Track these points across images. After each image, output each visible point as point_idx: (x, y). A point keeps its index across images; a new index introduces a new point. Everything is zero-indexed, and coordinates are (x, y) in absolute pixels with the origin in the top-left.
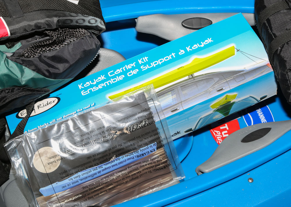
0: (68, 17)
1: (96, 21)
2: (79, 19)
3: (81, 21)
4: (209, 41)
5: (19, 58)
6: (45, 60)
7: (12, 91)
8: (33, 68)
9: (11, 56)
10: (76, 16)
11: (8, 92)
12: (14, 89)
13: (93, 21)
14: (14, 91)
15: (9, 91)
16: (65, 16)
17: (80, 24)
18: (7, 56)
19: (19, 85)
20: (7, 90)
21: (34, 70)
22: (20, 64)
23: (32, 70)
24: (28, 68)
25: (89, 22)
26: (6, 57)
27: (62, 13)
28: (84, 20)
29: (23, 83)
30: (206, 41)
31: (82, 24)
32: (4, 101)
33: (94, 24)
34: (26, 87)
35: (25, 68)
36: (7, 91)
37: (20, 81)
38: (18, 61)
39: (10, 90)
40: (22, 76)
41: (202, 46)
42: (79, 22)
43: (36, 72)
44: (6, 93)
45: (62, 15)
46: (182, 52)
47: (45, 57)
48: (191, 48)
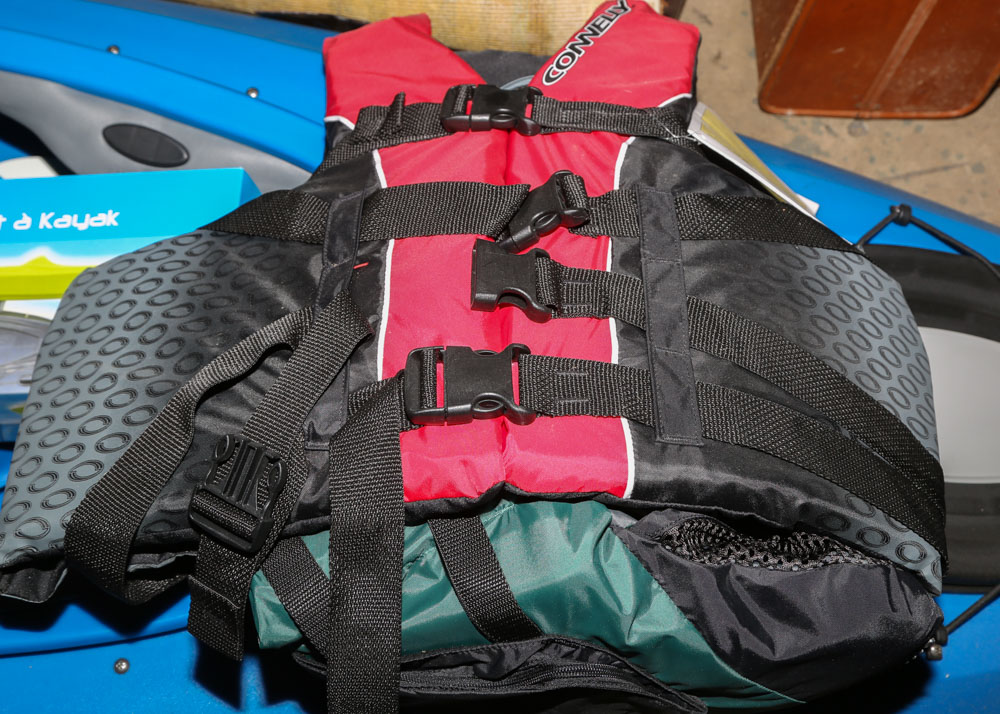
0: (842, 506)
1: (923, 556)
2: (871, 529)
3: (875, 539)
4: (109, 219)
5: (652, 546)
6: (733, 591)
7: (583, 658)
8: (687, 599)
9: (629, 528)
10: (868, 516)
11: (568, 655)
12: (590, 650)
13: (911, 553)
14: (586, 660)
15: (573, 652)
16: (834, 499)
17: (868, 544)
18: (611, 519)
19: (613, 643)
20: (568, 643)
21: (684, 610)
22: (648, 569)
23: (679, 607)
24: (668, 593)
25: (899, 551)
26: (609, 525)
27: (826, 487)
28: (886, 538)
29: (633, 641)
30: (101, 216)
31: (872, 549)
32: (541, 683)
33: (913, 562)
34: (633, 660)
35: (657, 591)
36: (566, 649)
37: (625, 630)
38: (645, 553)
39: (577, 648)
40: (637, 613)
41: (82, 227)
42: (866, 537)
43: (690, 620)
44: (562, 654)
45: (823, 491)
46: (24, 222)
47: (740, 578)
48: (51, 221)
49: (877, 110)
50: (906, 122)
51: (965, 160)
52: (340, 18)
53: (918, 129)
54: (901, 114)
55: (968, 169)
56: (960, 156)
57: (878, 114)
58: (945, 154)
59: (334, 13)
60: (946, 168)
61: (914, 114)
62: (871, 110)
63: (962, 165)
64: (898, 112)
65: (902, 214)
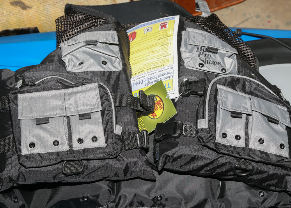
49: (216, 7)
50: (227, 8)
51: (252, 15)
52: (11, 30)
53: (232, 10)
54: (224, 6)
55: (254, 18)
56: (250, 14)
57: (216, 8)
58: (245, 15)
59: (8, 29)
60: (247, 20)
61: (229, 5)
62: (214, 8)
63: (252, 17)
64: (223, 6)
65: (238, 33)
